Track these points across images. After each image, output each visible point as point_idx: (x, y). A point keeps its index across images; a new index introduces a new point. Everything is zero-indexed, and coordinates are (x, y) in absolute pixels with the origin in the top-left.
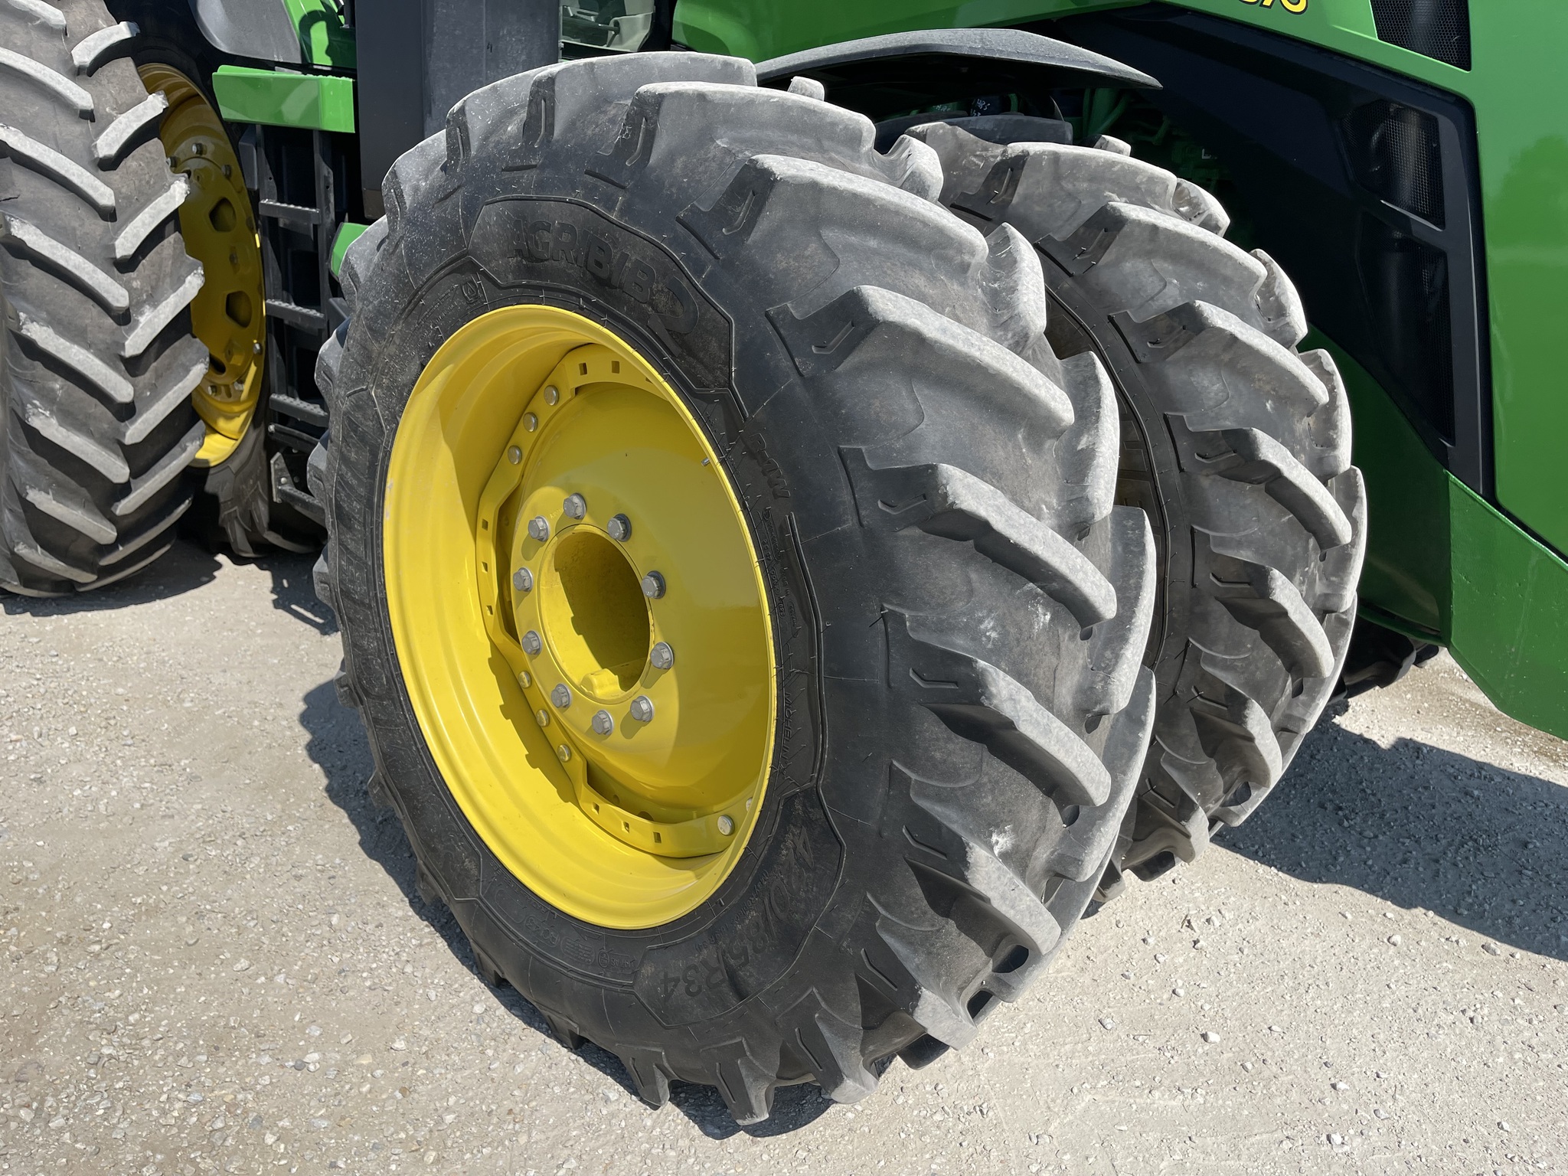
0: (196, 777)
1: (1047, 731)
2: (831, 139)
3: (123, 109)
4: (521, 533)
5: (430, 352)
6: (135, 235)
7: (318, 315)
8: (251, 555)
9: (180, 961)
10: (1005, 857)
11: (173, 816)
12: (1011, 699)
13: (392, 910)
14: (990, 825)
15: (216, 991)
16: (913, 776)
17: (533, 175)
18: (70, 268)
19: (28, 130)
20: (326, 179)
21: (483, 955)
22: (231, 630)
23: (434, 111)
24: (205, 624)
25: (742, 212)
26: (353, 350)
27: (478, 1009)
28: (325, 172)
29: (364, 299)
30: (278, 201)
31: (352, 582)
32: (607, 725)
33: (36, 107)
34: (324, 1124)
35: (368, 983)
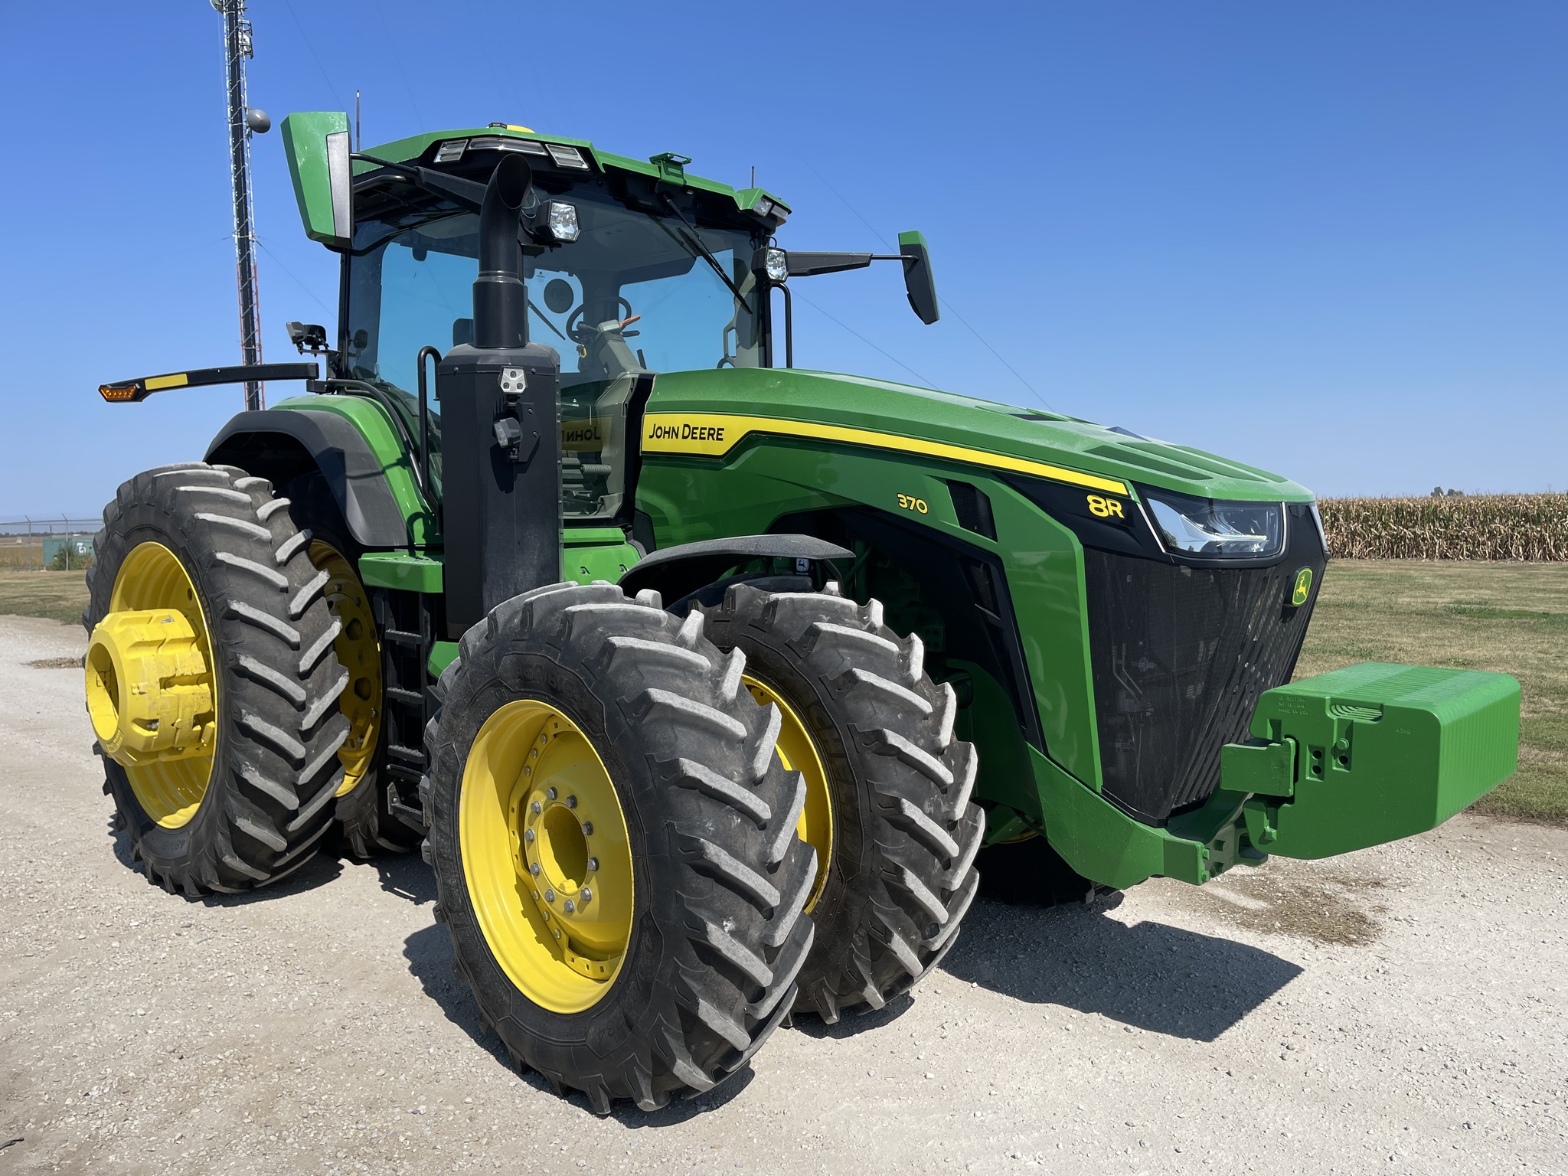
0: (344, 988)
1: (737, 869)
2: (647, 623)
3: (305, 583)
4: (529, 811)
5: (482, 723)
6: (311, 657)
7: (420, 696)
8: (366, 857)
9: (346, 1073)
10: (732, 933)
11: (333, 1008)
12: (716, 854)
13: (464, 1044)
14: (721, 917)
15: (368, 1085)
16: (685, 896)
17: (524, 644)
18: (273, 681)
19: (252, 603)
20: (426, 618)
21: (514, 1052)
22: (357, 905)
23: (487, 579)
24: (339, 903)
25: (605, 660)
26: (444, 725)
27: (512, 1084)
28: (425, 614)
29: (449, 699)
30: (397, 630)
31: (443, 848)
32: (571, 906)
33: (255, 589)
34: (429, 1133)
35: (451, 1077)
